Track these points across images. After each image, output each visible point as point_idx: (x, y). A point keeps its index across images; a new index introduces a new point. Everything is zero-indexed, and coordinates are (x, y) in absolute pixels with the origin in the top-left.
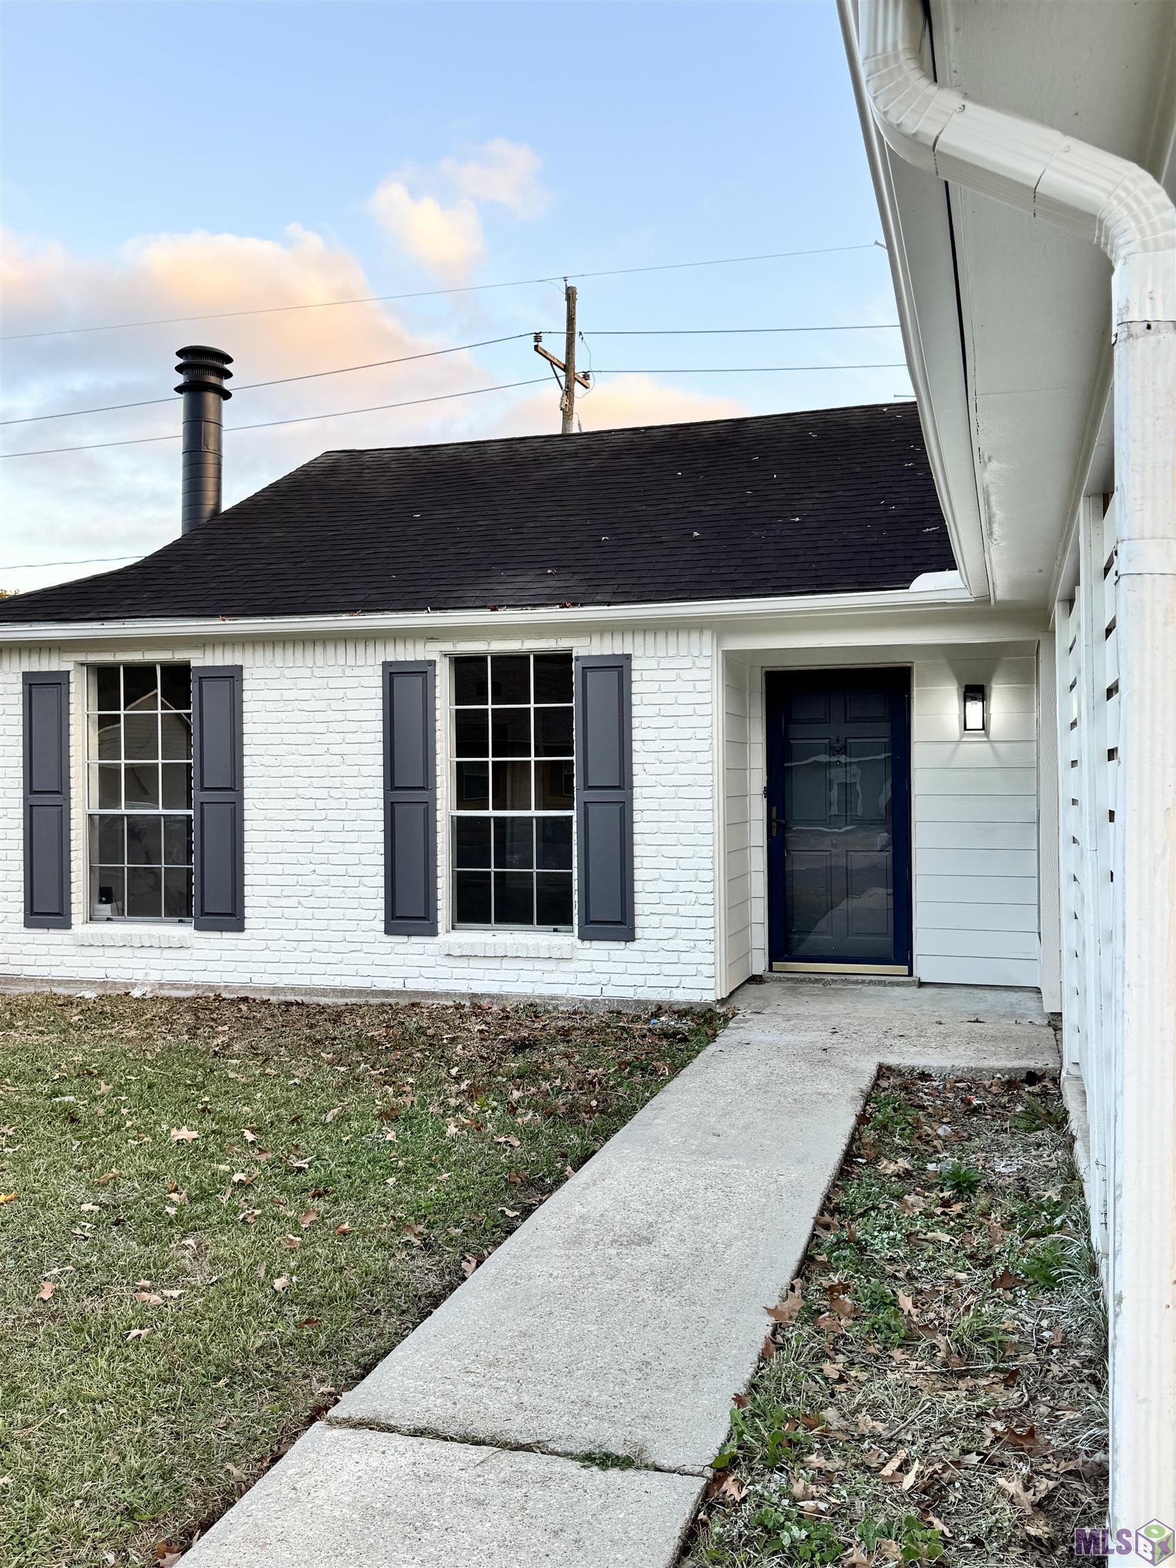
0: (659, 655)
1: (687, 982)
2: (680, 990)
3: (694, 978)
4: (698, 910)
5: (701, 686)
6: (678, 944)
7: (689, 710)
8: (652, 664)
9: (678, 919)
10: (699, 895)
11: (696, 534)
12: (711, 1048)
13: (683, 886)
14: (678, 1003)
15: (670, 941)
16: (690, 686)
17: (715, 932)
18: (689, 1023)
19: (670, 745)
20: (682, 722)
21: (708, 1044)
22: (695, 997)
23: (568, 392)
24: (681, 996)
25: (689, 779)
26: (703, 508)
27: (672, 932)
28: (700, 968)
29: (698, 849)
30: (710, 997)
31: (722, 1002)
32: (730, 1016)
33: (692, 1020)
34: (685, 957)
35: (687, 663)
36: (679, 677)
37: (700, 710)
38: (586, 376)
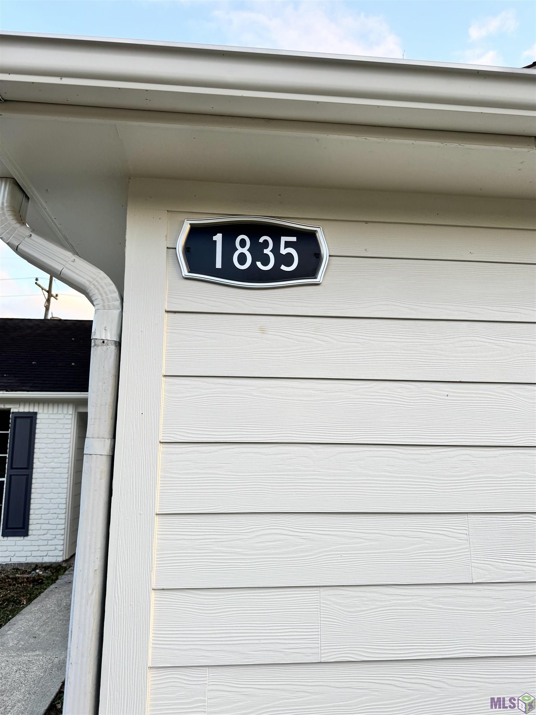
0: (49, 413)
1: (50, 553)
2: (47, 557)
3: (54, 551)
4: (58, 521)
5: (66, 426)
6: (48, 536)
7: (61, 436)
8: (46, 416)
9: (49, 526)
10: (59, 515)
11: (73, 364)
12: (53, 586)
13: (52, 511)
14: (45, 563)
15: (45, 536)
16: (62, 426)
17: (65, 531)
18: (49, 572)
19: (51, 451)
20: (57, 441)
21: (52, 584)
22: (53, 560)
23: (48, 301)
24: (47, 560)
25: (59, 465)
26: (79, 354)
27: (45, 532)
28: (57, 547)
29: (60, 495)
30: (60, 559)
31: (66, 561)
32: (68, 568)
33: (51, 571)
34: (50, 542)
35: (61, 416)
36: (57, 422)
37: (65, 436)
38: (57, 295)
